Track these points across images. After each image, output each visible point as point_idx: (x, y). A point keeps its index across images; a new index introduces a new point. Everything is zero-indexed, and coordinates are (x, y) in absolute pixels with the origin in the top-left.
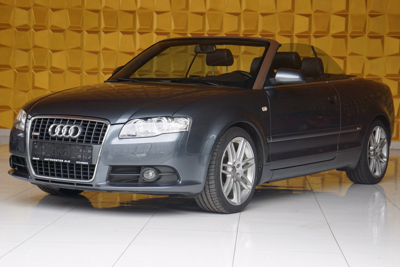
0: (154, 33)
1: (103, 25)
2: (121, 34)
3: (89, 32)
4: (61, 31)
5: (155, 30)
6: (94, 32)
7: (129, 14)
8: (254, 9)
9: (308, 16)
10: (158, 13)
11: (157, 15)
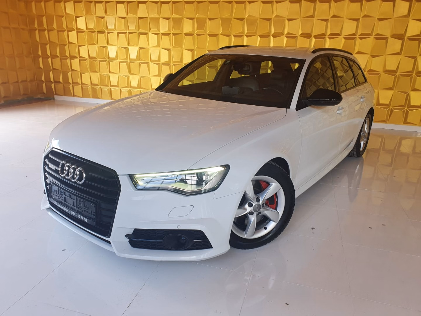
0: (285, 37)
1: (246, 31)
2: (259, 38)
3: (235, 36)
5: (286, 34)
6: (239, 36)
7: (266, 21)
8: (373, 16)
10: (289, 20)
11: (288, 22)
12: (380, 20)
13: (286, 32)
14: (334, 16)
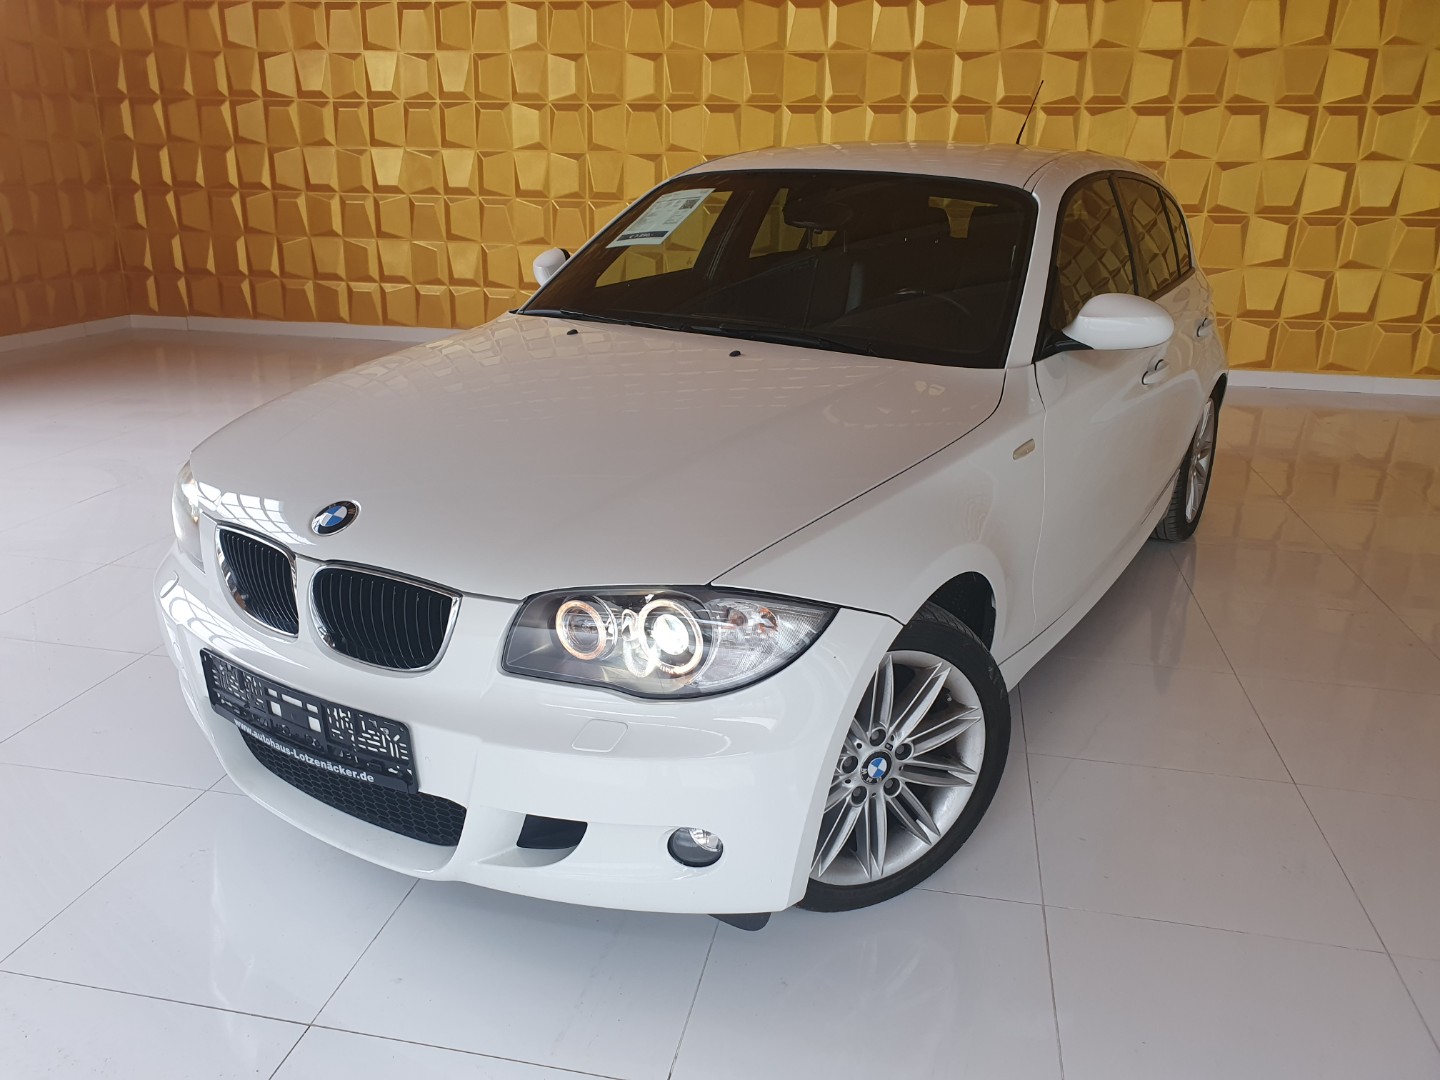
0: (953, 110)
1: (828, 94)
4: (732, 108)
6: (807, 107)
7: (893, 61)
9: (1370, 54)
11: (962, 62)
12: (1243, 53)
13: (955, 93)
14: (1102, 44)
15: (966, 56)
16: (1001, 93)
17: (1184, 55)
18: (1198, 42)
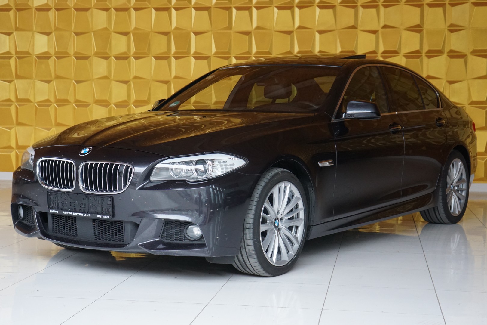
0: (192, 57)
1: (133, 50)
2: (153, 59)
3: (117, 58)
4: (86, 58)
5: (193, 54)
6: (123, 58)
7: (162, 36)
8: (309, 26)
9: (374, 32)
11: (194, 36)
12: (320, 32)
13: (193, 50)
14: (258, 28)
15: (196, 33)
16: (214, 50)
17: (295, 33)
18: (300, 28)
